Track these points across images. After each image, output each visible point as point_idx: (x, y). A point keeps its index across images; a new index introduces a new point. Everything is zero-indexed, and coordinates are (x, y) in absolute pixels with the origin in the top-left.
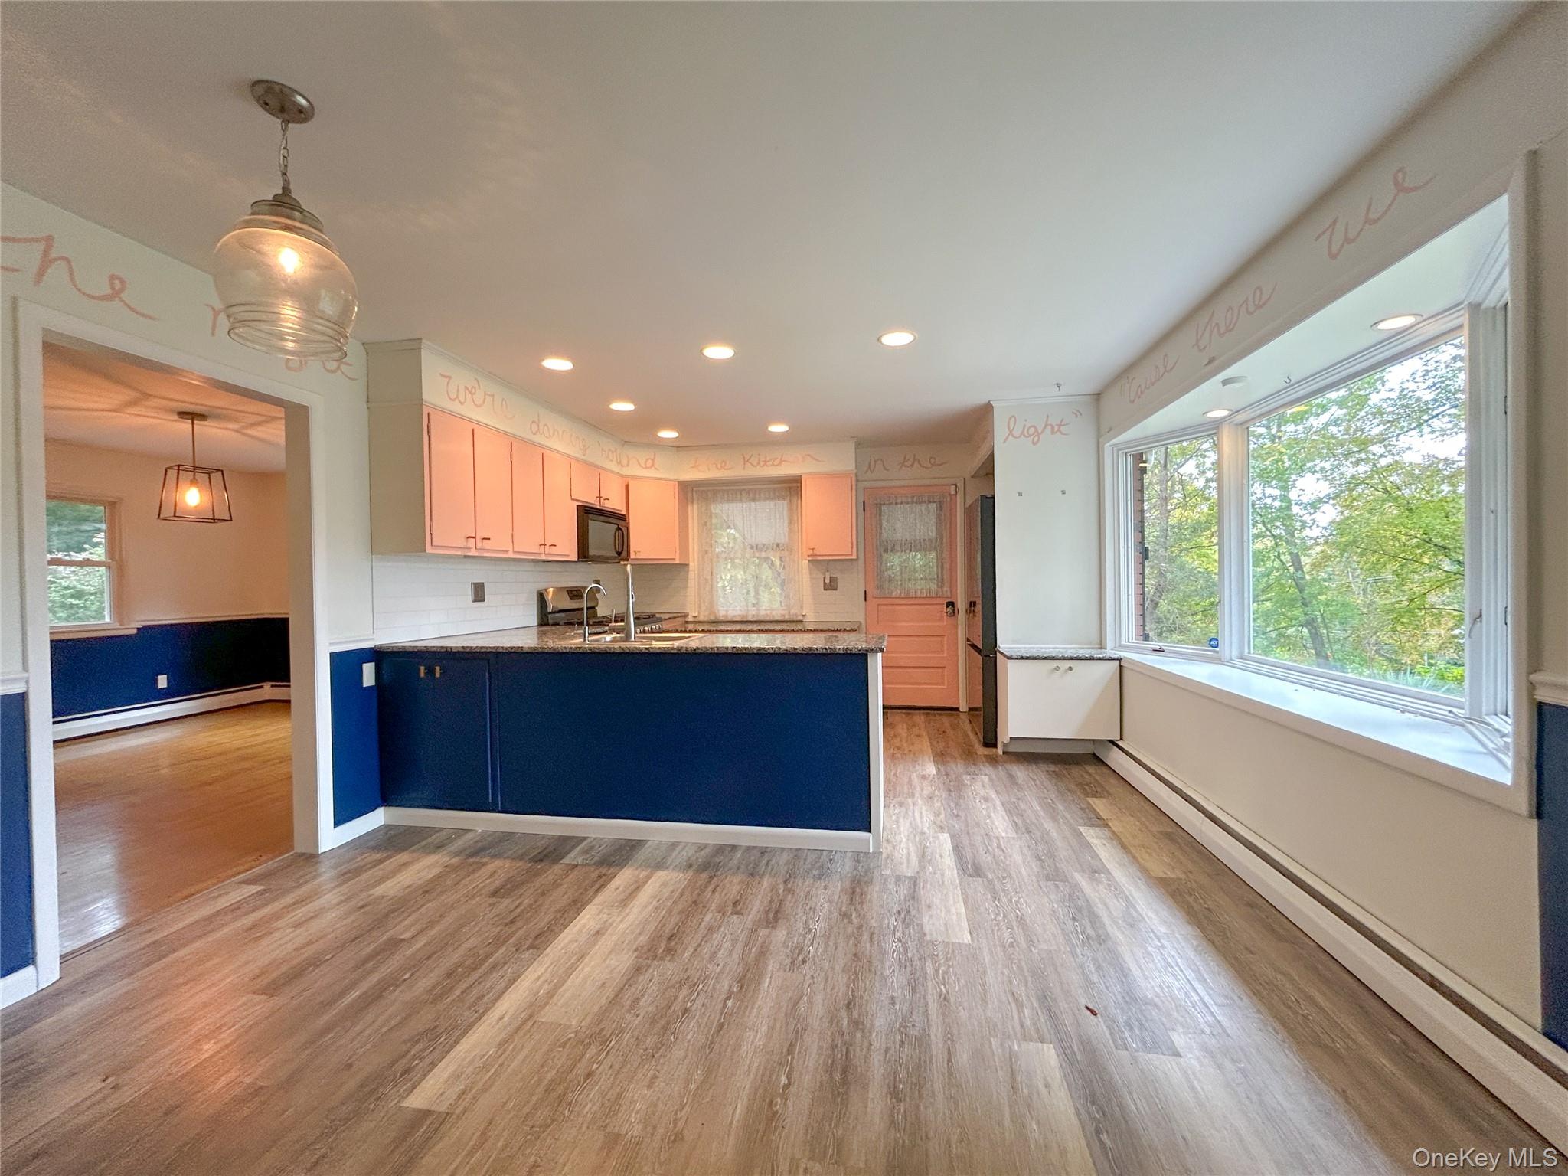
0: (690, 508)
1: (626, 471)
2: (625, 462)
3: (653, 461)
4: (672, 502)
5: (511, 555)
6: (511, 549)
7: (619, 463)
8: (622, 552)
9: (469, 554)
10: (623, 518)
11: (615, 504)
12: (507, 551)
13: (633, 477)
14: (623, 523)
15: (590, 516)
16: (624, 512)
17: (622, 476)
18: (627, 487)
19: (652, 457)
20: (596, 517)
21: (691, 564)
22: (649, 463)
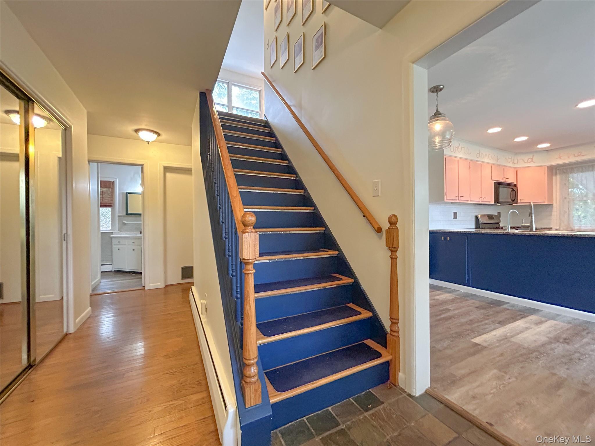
0: (554, 178)
1: (517, 166)
2: (516, 162)
3: (532, 159)
4: (544, 176)
5: (469, 202)
6: (469, 199)
7: (513, 163)
8: (514, 200)
9: (456, 202)
10: (515, 186)
11: (511, 180)
12: (468, 201)
13: (520, 168)
14: (515, 187)
15: (500, 186)
16: (515, 183)
17: (514, 168)
18: (517, 171)
19: (532, 158)
20: (502, 186)
21: (554, 204)
22: (530, 160)
